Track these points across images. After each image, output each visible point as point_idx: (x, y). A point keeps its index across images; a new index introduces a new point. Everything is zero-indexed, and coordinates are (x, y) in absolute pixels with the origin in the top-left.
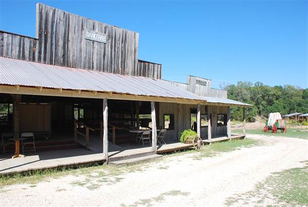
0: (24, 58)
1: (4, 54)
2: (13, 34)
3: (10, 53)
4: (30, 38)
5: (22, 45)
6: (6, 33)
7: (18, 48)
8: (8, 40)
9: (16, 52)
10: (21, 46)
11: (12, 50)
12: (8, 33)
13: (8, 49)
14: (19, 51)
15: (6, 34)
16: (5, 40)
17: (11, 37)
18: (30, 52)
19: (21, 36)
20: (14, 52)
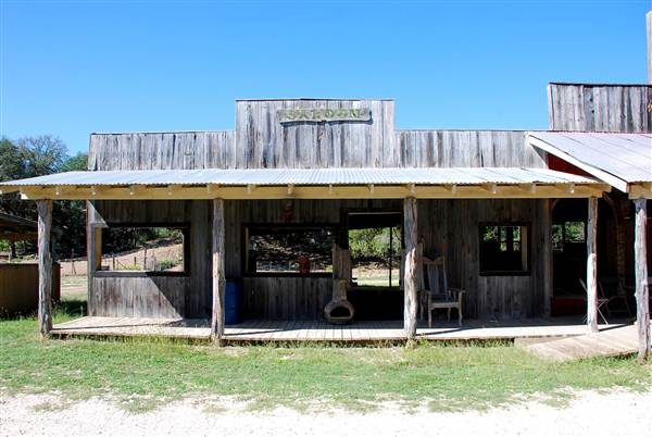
0: (631, 129)
1: (597, 125)
2: (608, 86)
3: (606, 124)
4: (640, 86)
5: (626, 104)
6: (596, 86)
7: (619, 111)
8: (601, 98)
9: (616, 119)
10: (625, 106)
11: (609, 117)
12: (600, 86)
13: (602, 117)
14: (623, 117)
15: (598, 89)
16: (596, 101)
17: (605, 93)
18: (641, 115)
19: (623, 86)
20: (612, 120)
